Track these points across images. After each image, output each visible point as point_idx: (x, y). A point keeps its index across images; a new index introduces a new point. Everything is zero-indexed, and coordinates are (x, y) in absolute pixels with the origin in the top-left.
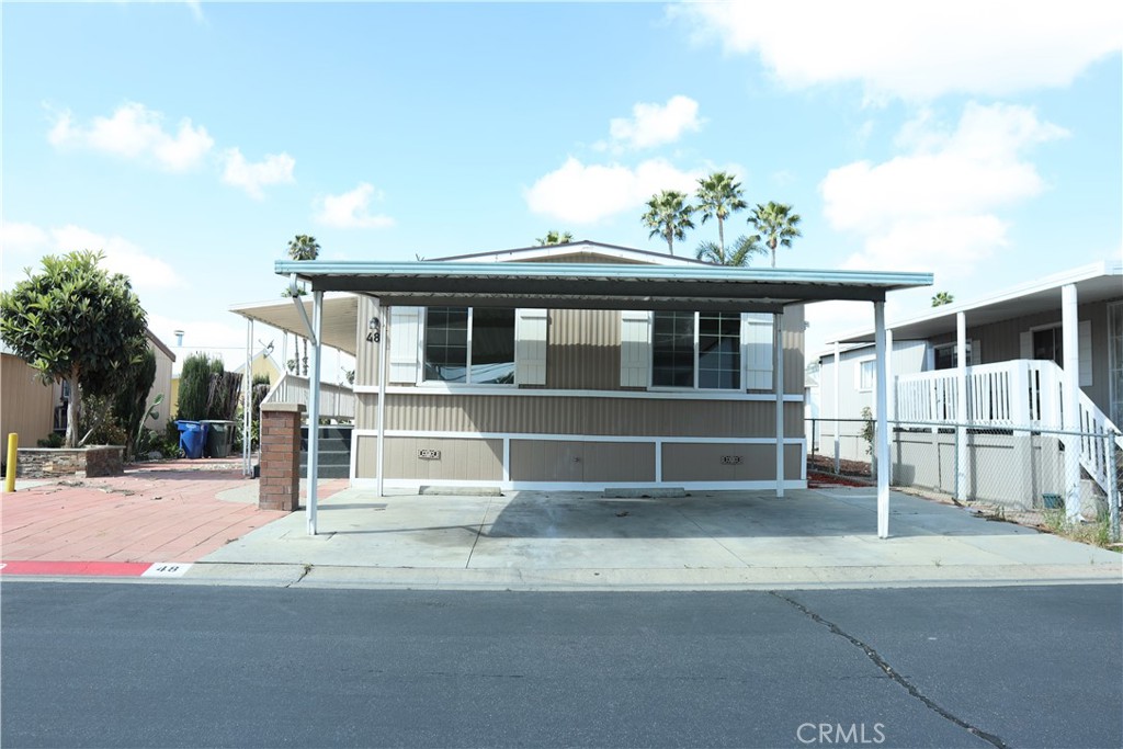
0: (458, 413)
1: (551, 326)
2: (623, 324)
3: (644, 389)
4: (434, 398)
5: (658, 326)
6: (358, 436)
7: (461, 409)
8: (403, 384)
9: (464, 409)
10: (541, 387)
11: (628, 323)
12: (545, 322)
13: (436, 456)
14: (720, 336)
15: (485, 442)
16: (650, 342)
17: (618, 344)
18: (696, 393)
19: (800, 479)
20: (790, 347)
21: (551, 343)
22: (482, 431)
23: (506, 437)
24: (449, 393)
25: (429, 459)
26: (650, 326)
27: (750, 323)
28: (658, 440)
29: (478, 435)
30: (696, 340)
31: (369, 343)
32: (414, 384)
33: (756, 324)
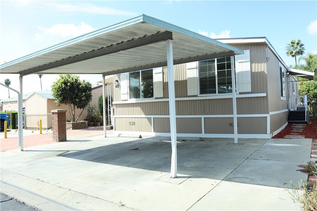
0: (139, 109)
1: (164, 75)
2: (188, 71)
3: (196, 96)
4: (132, 104)
5: (201, 70)
6: (115, 118)
7: (140, 108)
8: (125, 100)
9: (140, 107)
10: (162, 98)
11: (189, 70)
12: (162, 74)
13: (134, 123)
14: (226, 70)
15: (146, 119)
16: (198, 76)
17: (186, 79)
18: (217, 96)
19: (266, 133)
20: (260, 71)
21: (164, 82)
22: (146, 115)
23: (152, 117)
24: (135, 102)
25: (132, 125)
26: (198, 70)
27: (239, 62)
28: (203, 117)
29: (144, 116)
30: (216, 73)
31: (116, 88)
32: (127, 100)
33: (242, 62)
